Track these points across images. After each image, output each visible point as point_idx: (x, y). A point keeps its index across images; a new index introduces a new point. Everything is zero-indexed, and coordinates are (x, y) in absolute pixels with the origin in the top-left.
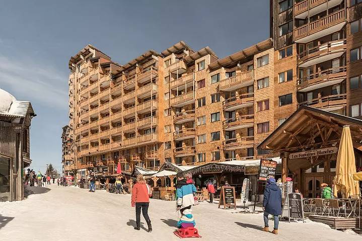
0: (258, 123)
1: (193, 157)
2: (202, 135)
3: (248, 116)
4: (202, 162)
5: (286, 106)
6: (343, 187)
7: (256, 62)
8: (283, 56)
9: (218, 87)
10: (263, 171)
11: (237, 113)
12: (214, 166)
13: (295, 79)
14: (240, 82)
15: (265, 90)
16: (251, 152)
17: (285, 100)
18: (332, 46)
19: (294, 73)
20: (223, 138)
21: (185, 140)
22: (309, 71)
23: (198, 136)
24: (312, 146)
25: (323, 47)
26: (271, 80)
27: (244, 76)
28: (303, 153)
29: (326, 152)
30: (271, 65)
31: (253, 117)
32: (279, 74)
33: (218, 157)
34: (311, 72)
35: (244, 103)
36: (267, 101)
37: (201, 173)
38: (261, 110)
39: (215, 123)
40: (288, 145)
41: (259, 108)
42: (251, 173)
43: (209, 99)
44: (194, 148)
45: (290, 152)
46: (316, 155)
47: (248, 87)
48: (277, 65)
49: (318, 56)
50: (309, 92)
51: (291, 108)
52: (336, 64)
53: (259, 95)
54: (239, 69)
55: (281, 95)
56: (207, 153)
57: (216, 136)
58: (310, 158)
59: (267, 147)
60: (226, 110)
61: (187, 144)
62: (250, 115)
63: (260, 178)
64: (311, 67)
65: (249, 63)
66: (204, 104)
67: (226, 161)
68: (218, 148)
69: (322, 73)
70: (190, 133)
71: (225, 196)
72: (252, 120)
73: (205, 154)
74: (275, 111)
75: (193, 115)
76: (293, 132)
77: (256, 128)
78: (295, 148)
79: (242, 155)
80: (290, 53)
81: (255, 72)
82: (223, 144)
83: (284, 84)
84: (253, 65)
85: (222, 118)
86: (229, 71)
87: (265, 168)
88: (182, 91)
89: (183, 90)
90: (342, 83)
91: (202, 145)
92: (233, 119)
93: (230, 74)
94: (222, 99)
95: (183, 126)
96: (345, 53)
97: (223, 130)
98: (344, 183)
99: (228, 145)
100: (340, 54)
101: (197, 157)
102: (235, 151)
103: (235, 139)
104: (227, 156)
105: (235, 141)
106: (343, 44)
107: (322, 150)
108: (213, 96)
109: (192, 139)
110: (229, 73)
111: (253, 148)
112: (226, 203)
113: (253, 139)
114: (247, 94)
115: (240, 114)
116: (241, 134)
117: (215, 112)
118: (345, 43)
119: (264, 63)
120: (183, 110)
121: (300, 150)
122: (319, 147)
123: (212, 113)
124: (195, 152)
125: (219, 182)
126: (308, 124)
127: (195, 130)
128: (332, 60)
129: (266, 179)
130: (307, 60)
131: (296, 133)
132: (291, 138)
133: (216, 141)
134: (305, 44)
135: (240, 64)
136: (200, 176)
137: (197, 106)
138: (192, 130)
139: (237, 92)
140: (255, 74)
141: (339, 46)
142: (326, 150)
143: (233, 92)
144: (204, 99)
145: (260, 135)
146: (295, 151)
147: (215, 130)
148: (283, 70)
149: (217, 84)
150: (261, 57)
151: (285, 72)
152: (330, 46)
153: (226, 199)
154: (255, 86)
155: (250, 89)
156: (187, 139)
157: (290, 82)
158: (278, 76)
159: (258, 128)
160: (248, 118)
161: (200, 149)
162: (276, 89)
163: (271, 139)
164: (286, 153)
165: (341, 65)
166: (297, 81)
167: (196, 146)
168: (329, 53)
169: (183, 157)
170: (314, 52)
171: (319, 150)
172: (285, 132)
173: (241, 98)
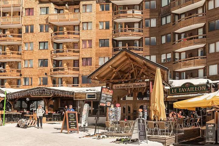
0: (83, 57)
1: (18, 80)
2: (29, 60)
3: (74, 50)
4: (28, 85)
5: (105, 48)
6: (157, 112)
7: (81, 7)
8: (103, 10)
9: (47, 19)
10: (103, 98)
11: (65, 46)
12: (44, 90)
13: (111, 29)
14: (68, 20)
15: (89, 32)
16: (76, 80)
17: (103, 43)
18: (135, 13)
19: (111, 25)
20: (51, 65)
21: (9, 62)
22: (120, 25)
23: (25, 60)
24: (129, 81)
25: (130, 12)
26: (94, 25)
27: (72, 16)
28: (123, 85)
29: (139, 86)
30: (93, 14)
31: (78, 52)
32: (100, 22)
33: (45, 82)
34: (121, 27)
35: (71, 39)
36: (90, 41)
37: (28, 96)
38: (85, 48)
39: (43, 51)
40: (112, 78)
41: (84, 45)
42: (80, 98)
43: (37, 28)
44: (20, 71)
45: (114, 83)
46: (132, 87)
47: (74, 26)
48: (98, 15)
49: (126, 17)
50: (120, 41)
51: (108, 50)
52: (136, 25)
53: (84, 35)
54: (66, 9)
55: (101, 38)
56: (34, 77)
57: (44, 63)
58: (128, 89)
59: (96, 78)
60: (54, 41)
61: (11, 66)
62: (76, 50)
63: (101, 104)
64: (121, 24)
65: (76, 7)
66: (32, 31)
67: (53, 86)
68: (46, 74)
69: (128, 30)
70: (16, 56)
71: (69, 120)
72: (78, 54)
73: (31, 78)
74: (96, 50)
75: (20, 39)
76: (116, 68)
77: (81, 61)
78: (117, 81)
79: (68, 83)
80: (108, 9)
81: (81, 16)
82: (51, 71)
83: (103, 30)
84: (79, 9)
85: (51, 47)
86: (58, 8)
87: (105, 95)
88: (7, 13)
89: (9, 13)
90: (140, 39)
91: (28, 70)
92: (61, 50)
93: (59, 11)
94: (51, 31)
95: (7, 48)
96: (142, 20)
97: (51, 59)
98: (158, 109)
99: (55, 72)
100: (139, 20)
101: (23, 80)
102: (61, 79)
103: (62, 68)
104: (54, 82)
105: (63, 69)
106: (141, 14)
107: (136, 84)
108: (41, 26)
109: (17, 63)
110: (58, 9)
111: (78, 78)
112: (70, 127)
113: (78, 70)
114: (74, 32)
115: (67, 47)
116: (68, 64)
117: (43, 41)
118: (142, 14)
119: (88, 10)
120: (7, 33)
121: (121, 83)
122: (134, 81)
123: (41, 41)
124: (21, 75)
125: (48, 106)
126: (127, 63)
127: (21, 54)
128: (134, 23)
129: (105, 105)
130: (119, 17)
131: (118, 69)
132: (114, 73)
133: (44, 68)
134: (118, 6)
135: (68, 5)
136: (28, 99)
137: (24, 32)
138: (18, 54)
139: (65, 28)
140: (81, 17)
141: (139, 14)
142: (139, 84)
143: (61, 27)
144: (32, 26)
145: (84, 68)
146: (117, 83)
147: (43, 57)
148: (102, 20)
149: (46, 16)
150: (86, 5)
151: (104, 22)
152: (134, 13)
153: (70, 124)
154: (81, 26)
155: (76, 28)
156: (12, 62)
157: (108, 30)
158: (99, 23)
159: (83, 61)
160: (74, 52)
161: (26, 73)
162: (97, 33)
163: (99, 72)
164: (110, 84)
165: (139, 27)
166: (113, 31)
167: (22, 70)
168: (133, 17)
169: (6, 79)
170: (123, 13)
171: (134, 84)
172: (110, 67)
173: (69, 33)
